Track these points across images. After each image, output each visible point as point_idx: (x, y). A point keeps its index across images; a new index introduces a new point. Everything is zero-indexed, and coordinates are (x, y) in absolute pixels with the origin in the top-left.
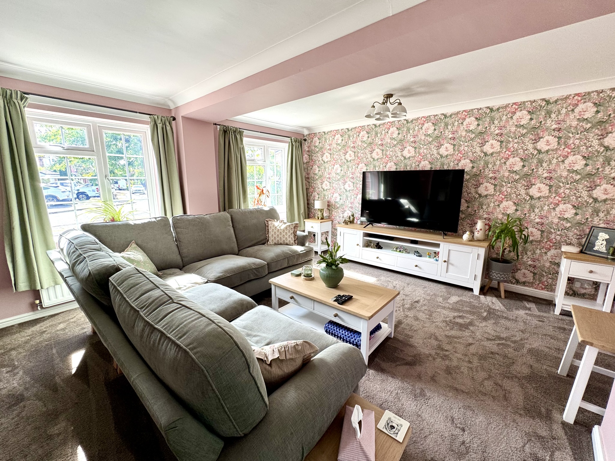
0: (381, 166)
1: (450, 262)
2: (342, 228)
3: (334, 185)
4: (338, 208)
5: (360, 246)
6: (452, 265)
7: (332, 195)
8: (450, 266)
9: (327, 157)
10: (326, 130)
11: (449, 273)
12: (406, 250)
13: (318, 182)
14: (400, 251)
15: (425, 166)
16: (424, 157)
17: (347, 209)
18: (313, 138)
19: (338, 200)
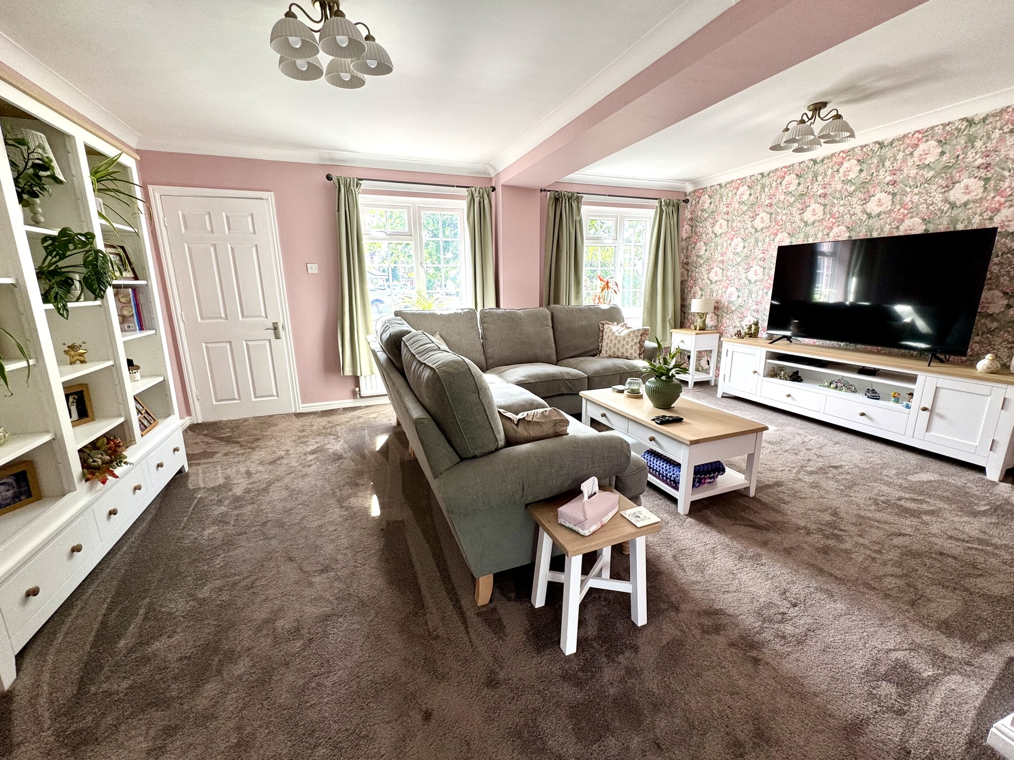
0: (820, 235)
1: (938, 410)
2: (729, 343)
3: (729, 273)
4: (732, 312)
5: (758, 374)
6: (941, 416)
7: (724, 290)
8: (936, 419)
9: (721, 227)
10: (723, 181)
11: (932, 433)
12: (850, 388)
13: (703, 270)
14: (836, 388)
15: (914, 226)
16: (912, 211)
17: (749, 313)
18: (700, 197)
19: (734, 298)
